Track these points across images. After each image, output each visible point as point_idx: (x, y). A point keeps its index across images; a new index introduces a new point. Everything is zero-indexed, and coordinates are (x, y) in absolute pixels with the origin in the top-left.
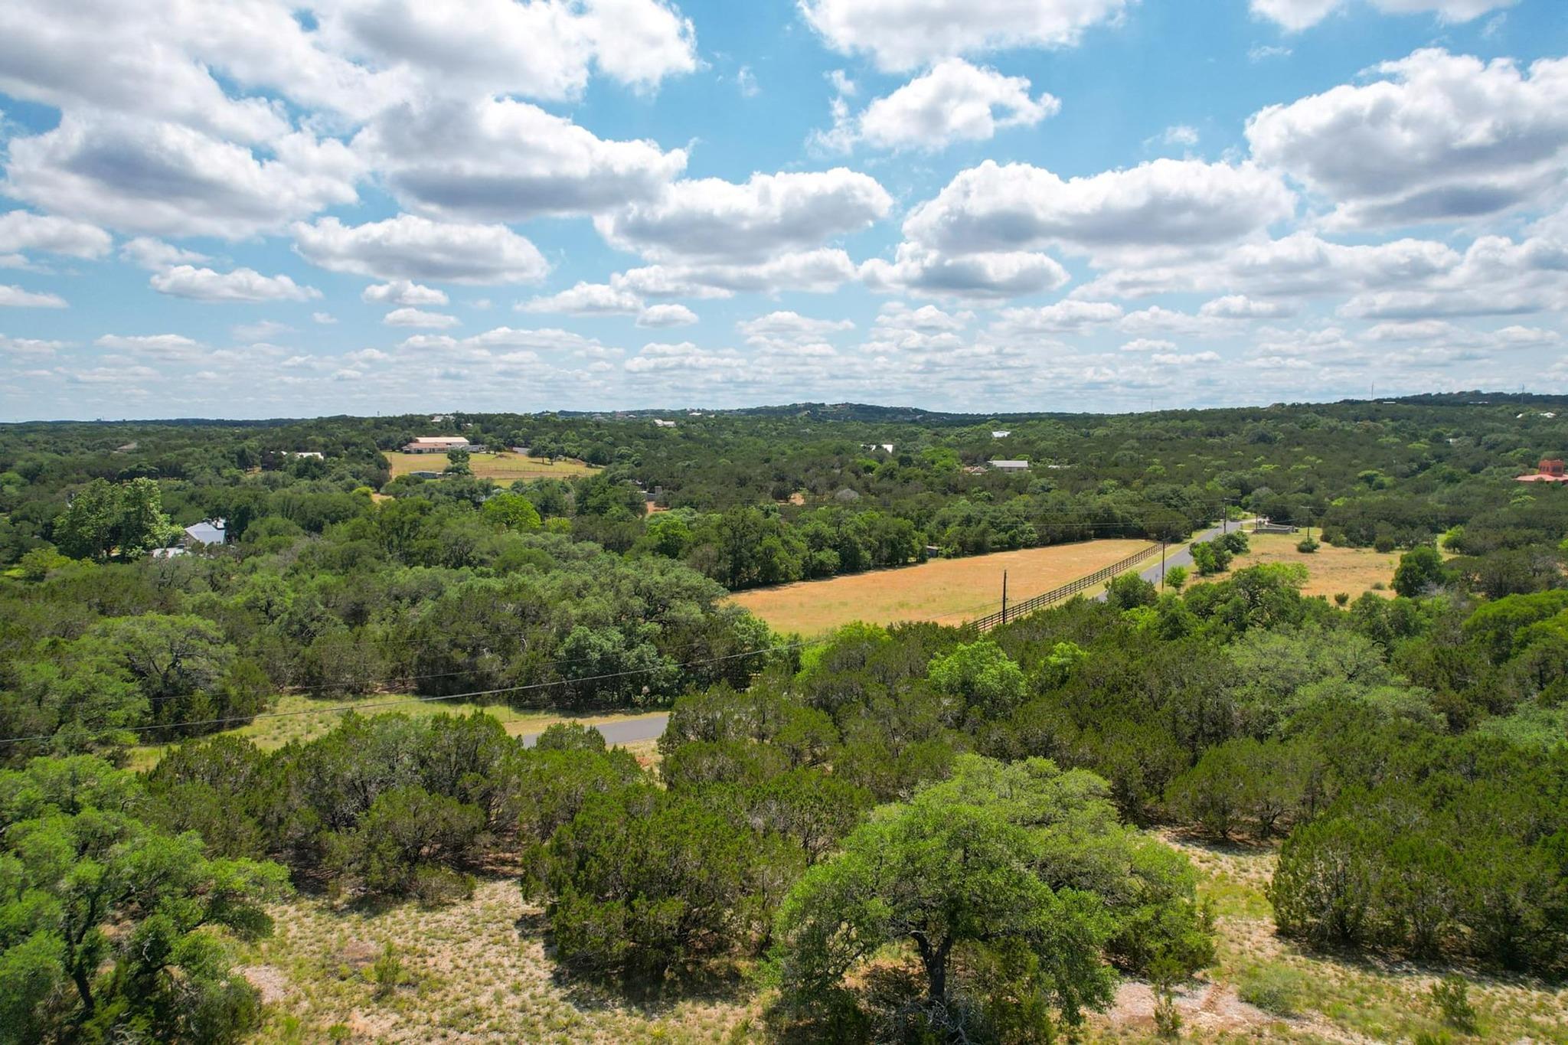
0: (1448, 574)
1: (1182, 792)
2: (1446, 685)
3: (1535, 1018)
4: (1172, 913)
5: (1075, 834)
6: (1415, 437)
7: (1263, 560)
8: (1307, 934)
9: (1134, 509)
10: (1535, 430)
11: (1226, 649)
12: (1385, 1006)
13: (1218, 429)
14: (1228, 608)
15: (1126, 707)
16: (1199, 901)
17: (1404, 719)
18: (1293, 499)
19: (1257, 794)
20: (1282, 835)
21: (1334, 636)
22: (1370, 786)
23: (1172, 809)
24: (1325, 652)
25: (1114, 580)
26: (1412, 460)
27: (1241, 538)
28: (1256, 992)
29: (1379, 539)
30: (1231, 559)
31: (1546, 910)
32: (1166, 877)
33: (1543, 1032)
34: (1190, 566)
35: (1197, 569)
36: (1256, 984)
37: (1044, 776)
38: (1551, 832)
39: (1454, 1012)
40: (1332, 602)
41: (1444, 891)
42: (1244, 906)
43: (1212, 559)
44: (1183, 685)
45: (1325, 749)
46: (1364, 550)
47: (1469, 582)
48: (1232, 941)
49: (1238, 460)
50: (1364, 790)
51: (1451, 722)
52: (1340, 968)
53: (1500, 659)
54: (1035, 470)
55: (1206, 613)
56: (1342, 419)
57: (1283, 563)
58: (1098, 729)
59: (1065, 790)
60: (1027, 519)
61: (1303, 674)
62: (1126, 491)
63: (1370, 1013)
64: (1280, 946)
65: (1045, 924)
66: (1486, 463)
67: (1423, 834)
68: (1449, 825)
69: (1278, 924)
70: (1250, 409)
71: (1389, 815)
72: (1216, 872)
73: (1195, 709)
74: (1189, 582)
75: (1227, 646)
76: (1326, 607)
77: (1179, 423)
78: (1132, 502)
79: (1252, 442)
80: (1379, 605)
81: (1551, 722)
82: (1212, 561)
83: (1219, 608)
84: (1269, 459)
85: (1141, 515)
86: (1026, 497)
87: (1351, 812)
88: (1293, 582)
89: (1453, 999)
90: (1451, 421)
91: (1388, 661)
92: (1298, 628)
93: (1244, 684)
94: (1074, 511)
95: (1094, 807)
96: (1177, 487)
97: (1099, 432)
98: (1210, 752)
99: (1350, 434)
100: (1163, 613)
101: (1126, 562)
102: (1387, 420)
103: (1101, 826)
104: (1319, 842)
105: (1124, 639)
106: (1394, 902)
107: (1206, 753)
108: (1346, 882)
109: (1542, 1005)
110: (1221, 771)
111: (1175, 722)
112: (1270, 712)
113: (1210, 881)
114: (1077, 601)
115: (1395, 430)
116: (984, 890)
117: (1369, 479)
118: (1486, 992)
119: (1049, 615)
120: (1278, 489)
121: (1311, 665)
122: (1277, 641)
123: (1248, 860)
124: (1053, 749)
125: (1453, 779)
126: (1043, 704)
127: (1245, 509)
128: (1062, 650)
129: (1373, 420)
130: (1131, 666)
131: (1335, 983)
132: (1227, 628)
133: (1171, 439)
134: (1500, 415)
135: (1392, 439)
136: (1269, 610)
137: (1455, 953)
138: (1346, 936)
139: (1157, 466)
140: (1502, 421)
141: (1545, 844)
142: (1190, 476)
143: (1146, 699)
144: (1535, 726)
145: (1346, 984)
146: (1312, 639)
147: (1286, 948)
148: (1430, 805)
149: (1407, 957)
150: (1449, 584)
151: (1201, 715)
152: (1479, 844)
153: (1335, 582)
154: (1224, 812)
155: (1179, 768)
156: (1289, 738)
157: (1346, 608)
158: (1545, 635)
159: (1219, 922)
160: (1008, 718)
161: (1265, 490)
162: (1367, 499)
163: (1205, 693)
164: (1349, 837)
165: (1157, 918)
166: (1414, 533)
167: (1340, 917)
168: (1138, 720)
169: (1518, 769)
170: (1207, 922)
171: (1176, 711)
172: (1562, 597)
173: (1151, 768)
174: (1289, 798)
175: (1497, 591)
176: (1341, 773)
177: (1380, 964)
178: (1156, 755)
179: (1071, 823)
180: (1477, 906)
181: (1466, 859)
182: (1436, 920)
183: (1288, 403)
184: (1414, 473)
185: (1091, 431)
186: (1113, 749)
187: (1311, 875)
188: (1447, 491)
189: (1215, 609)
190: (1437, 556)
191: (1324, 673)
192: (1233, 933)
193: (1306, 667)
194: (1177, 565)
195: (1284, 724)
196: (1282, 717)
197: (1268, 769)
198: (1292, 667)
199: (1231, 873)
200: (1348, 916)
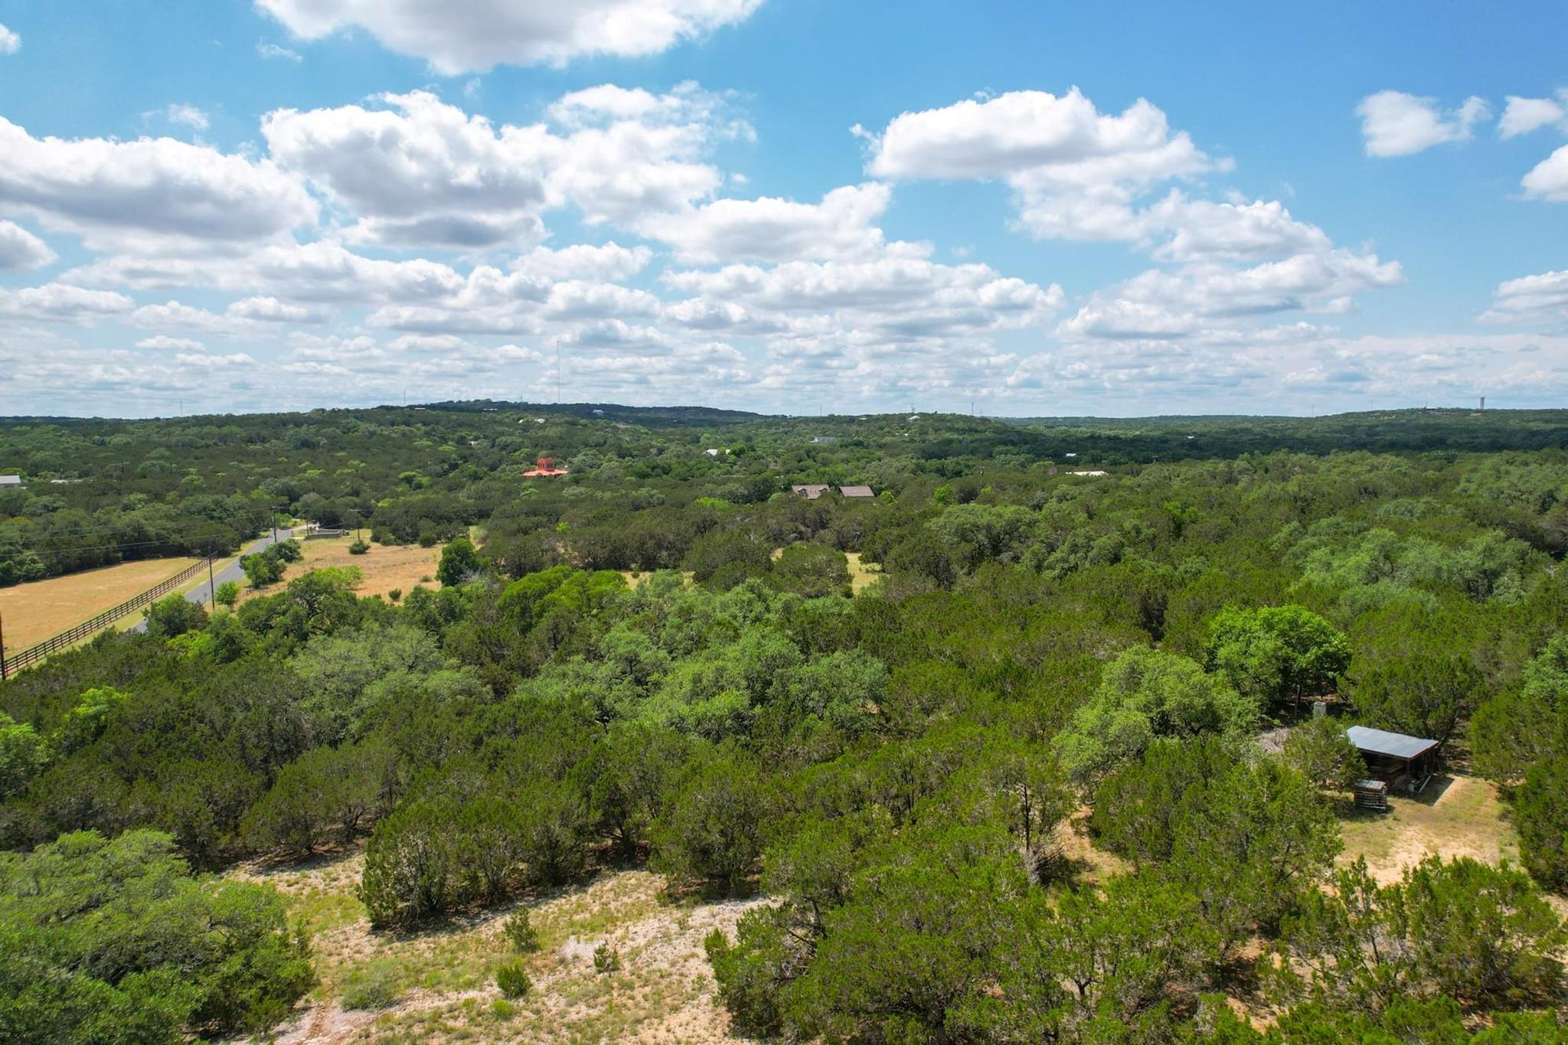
0: (481, 561)
1: (258, 821)
2: (488, 660)
3: (576, 918)
4: (263, 952)
5: (135, 907)
6: (444, 440)
7: (318, 566)
8: (400, 920)
9: (170, 525)
10: (532, 433)
11: (289, 662)
12: (471, 957)
13: (258, 435)
14: (287, 620)
15: (184, 745)
16: (292, 926)
17: (459, 697)
18: (341, 503)
19: (337, 801)
20: (366, 833)
21: (391, 631)
22: (437, 765)
23: (251, 841)
24: (385, 649)
25: (154, 606)
26: (443, 461)
27: (293, 546)
28: (359, 996)
29: (423, 535)
30: (284, 568)
31: (575, 829)
32: (253, 916)
33: (582, 926)
34: (243, 580)
35: (250, 582)
36: (359, 987)
37: (84, 852)
38: (572, 765)
39: (522, 939)
40: (387, 599)
41: (504, 839)
42: (338, 914)
43: (265, 570)
44: (248, 708)
45: (396, 741)
46: (411, 546)
47: (497, 566)
48: (330, 955)
49: (281, 467)
50: (433, 770)
51: (496, 691)
52: (431, 939)
53: (525, 630)
54: (31, 486)
55: (264, 628)
56: (380, 424)
57: (338, 566)
58: (152, 777)
59: (115, 860)
60: (27, 546)
61: (367, 674)
62: (159, 505)
63: (459, 969)
64: (376, 941)
65: (104, 1029)
66: (501, 462)
67: (483, 795)
68: (503, 782)
69: (373, 921)
70: (291, 414)
71: (457, 788)
72: (307, 891)
73: (264, 728)
74: (243, 598)
75: (290, 658)
76: (382, 605)
77: (214, 429)
78: (169, 517)
79: (296, 448)
80: (428, 597)
81: (564, 675)
82: (265, 573)
83: (277, 620)
84: (314, 464)
85: (180, 531)
86: (21, 521)
87: (424, 794)
88: (348, 584)
89: (520, 928)
90: (471, 426)
91: (441, 647)
92: (359, 629)
93: (312, 694)
94: (92, 532)
95: (156, 869)
96: (218, 497)
97: (118, 439)
98: (285, 772)
99: (388, 438)
100: (217, 635)
101: (167, 584)
102: (419, 425)
103: (168, 886)
104: (401, 831)
105: (173, 671)
106: (467, 864)
107: (281, 773)
108: (427, 859)
109: (579, 906)
110: (299, 787)
111: (244, 748)
112: (341, 717)
113: (302, 903)
114: (109, 636)
115: (427, 434)
116: (11, 1022)
117: (408, 480)
118: (542, 912)
119: (71, 658)
120: (326, 494)
121: (375, 664)
122: (339, 646)
123: (337, 869)
124: (94, 815)
125: (500, 741)
126: (77, 765)
127: (294, 516)
128: (93, 698)
129: (408, 425)
130: (186, 699)
131: (428, 955)
132: (289, 640)
133: (208, 446)
134: (507, 420)
135: (425, 442)
136: (329, 615)
137: (517, 889)
138: (433, 909)
139: (193, 475)
140: (509, 425)
141: (570, 776)
142: (233, 484)
143: (207, 730)
144: (554, 681)
145: (438, 952)
146: (372, 638)
147: (382, 940)
148: (487, 768)
149: (484, 907)
150: (483, 569)
151: (270, 734)
152: (526, 791)
153: (388, 579)
154: (307, 828)
155: (252, 795)
156: (361, 738)
157: (400, 604)
158: (554, 605)
159: (315, 942)
160: (23, 795)
161: (313, 496)
162: (408, 499)
163: (273, 711)
164: (426, 817)
165: (247, 965)
166: (450, 527)
167: (427, 893)
168: (200, 756)
169: (547, 720)
170: (303, 945)
171: (243, 737)
172: (562, 571)
173: (221, 804)
174: (367, 795)
175: (519, 572)
176: (412, 759)
177: (463, 922)
178: (225, 790)
179: (129, 896)
180: (530, 843)
181: (518, 807)
182: (501, 867)
183: (328, 408)
184: (446, 473)
185: (107, 439)
186: (173, 795)
187: (397, 863)
188: (473, 488)
189: (273, 623)
190: (471, 547)
191: (387, 669)
192: (331, 947)
193: (369, 667)
194: (227, 581)
195: (355, 725)
196: (353, 719)
197: (345, 773)
198: (357, 669)
199: (321, 887)
200: (433, 890)
